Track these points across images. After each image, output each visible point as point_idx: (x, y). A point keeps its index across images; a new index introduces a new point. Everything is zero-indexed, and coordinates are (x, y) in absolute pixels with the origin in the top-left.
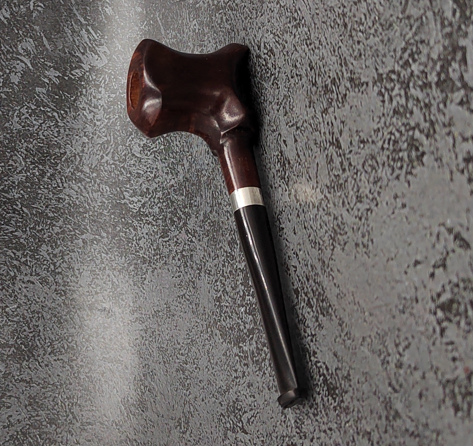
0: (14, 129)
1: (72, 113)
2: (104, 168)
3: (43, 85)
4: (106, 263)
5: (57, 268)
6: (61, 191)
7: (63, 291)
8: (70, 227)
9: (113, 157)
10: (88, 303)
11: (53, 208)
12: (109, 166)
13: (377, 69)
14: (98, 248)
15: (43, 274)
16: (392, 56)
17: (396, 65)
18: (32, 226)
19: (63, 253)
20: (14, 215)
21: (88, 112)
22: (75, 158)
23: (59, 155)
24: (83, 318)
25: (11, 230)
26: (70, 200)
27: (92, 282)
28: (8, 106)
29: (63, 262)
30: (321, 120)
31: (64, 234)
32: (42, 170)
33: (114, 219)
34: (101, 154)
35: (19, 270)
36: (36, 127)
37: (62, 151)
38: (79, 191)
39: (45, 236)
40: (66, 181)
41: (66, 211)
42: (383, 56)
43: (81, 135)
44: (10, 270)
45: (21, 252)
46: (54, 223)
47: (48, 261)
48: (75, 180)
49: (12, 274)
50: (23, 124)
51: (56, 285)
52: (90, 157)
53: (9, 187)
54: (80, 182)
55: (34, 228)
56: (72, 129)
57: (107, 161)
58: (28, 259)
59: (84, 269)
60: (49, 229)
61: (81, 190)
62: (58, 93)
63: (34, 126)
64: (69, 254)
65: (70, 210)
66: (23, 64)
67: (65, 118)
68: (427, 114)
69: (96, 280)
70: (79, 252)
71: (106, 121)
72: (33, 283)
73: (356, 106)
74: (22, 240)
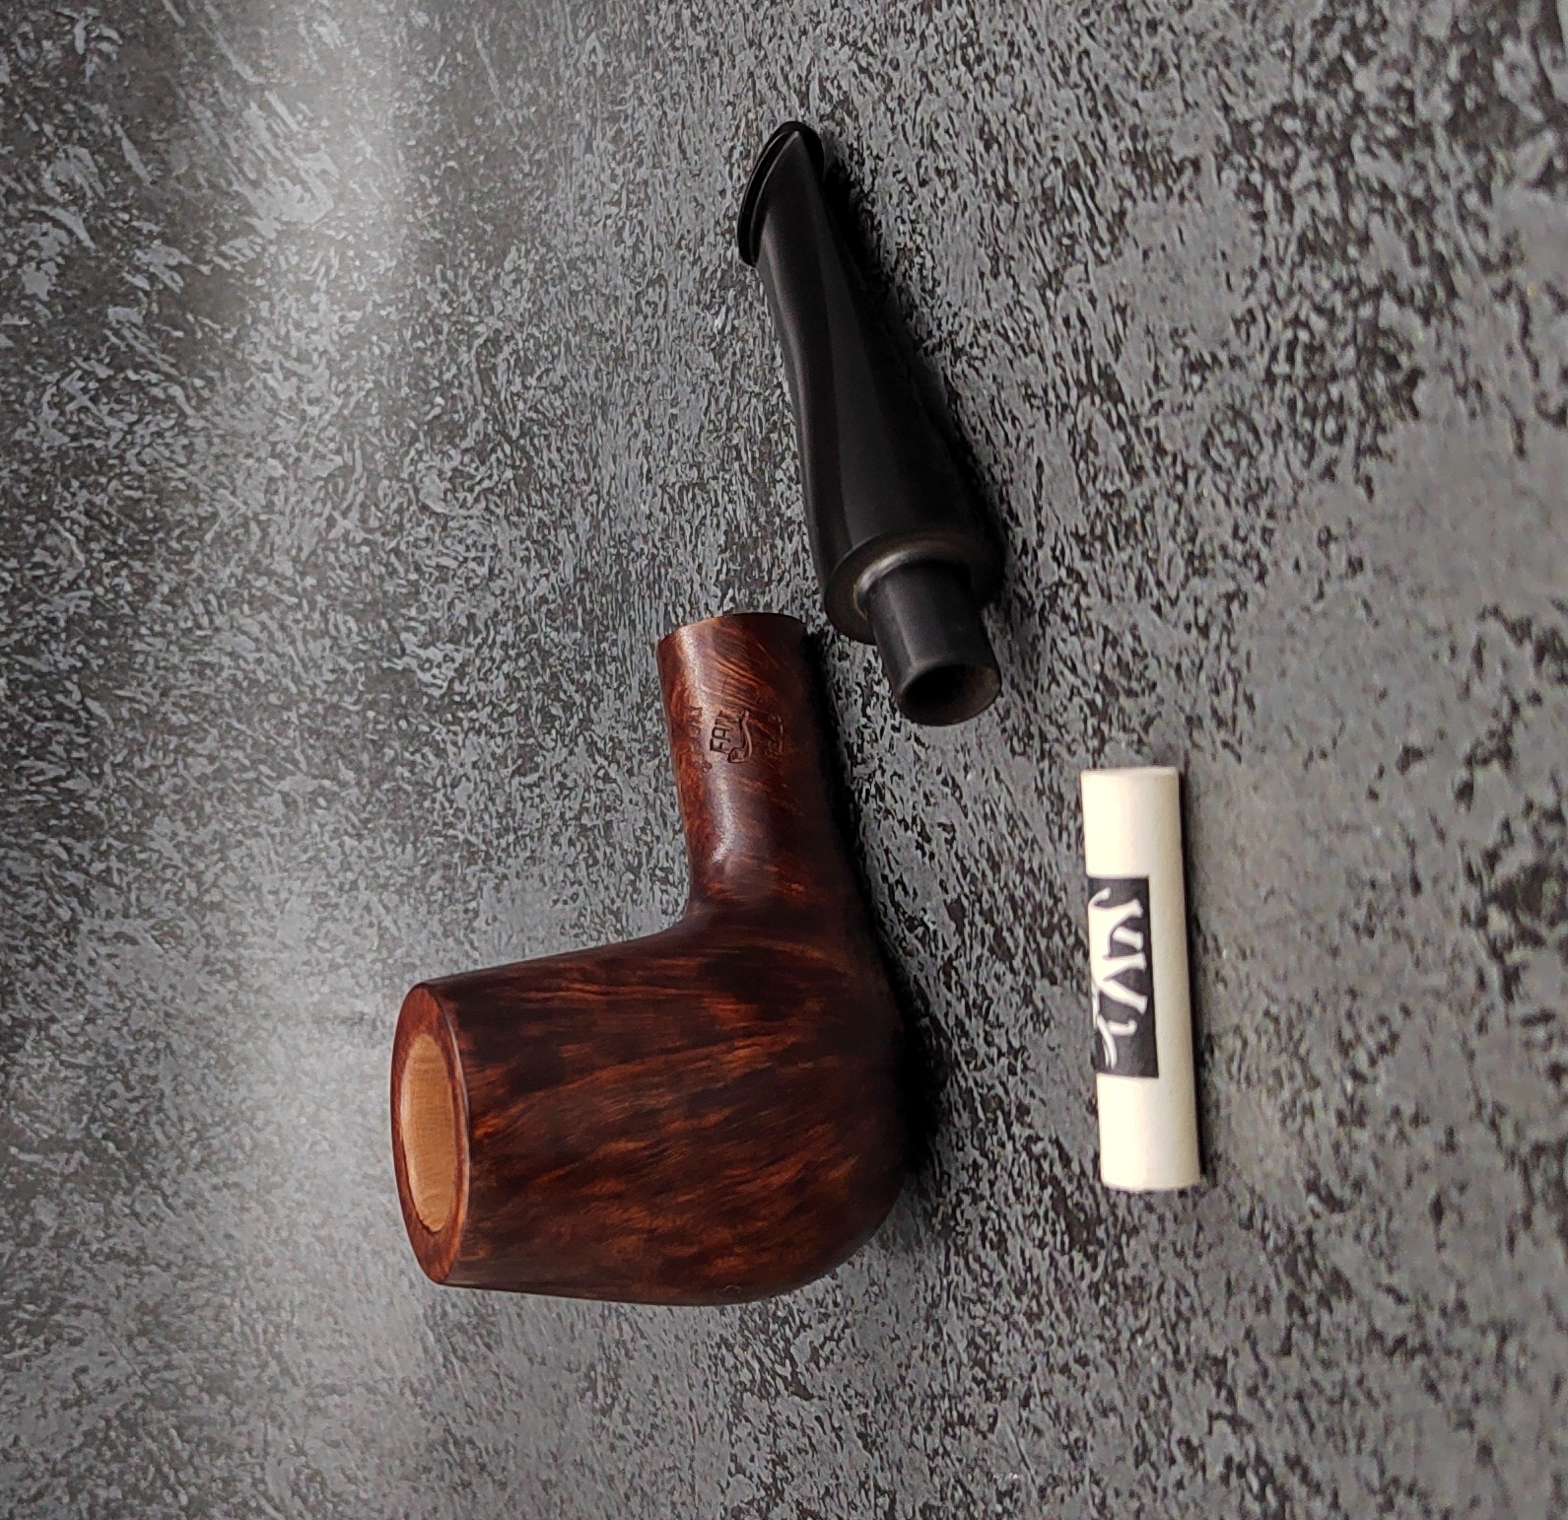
0: (45, 446)
1: (231, 384)
2: (337, 558)
3: (129, 298)
4: (357, 868)
5: (207, 891)
6: (205, 641)
7: (231, 963)
8: (237, 754)
9: (363, 521)
10: (309, 1000)
11: (183, 696)
12: (352, 550)
13: (1226, 109)
14: (330, 818)
15: (165, 910)
16: (1281, 55)
17: (1298, 80)
18: (119, 759)
19: (223, 841)
20: (56, 725)
21: (280, 377)
22: (247, 532)
23: (195, 523)
24: (296, 1048)
25: (51, 775)
26: (238, 668)
27: (317, 930)
28: (22, 373)
29: (224, 871)
30: (1040, 312)
31: (223, 780)
32: (143, 576)
33: (377, 722)
34: (326, 513)
35: (85, 901)
36: (116, 437)
37: (204, 510)
38: (264, 637)
39: (163, 789)
40: (220, 606)
41: (228, 706)
42: (1248, 60)
43: (263, 454)
44: (58, 904)
45: (89, 843)
46: (191, 744)
47: (176, 867)
48: (250, 603)
49: (65, 914)
50: (72, 430)
51: (208, 945)
52: (292, 525)
53: (38, 637)
54: (266, 607)
55: (125, 765)
56: (235, 434)
57: (346, 536)
58: (114, 863)
59: (291, 892)
60: (175, 764)
61: (271, 635)
62: (180, 321)
63: (108, 435)
64: (240, 843)
65: (239, 700)
66: (63, 235)
67: (207, 401)
68: (1421, 236)
69: (329, 925)
70: (272, 836)
71: (338, 402)
72: (133, 941)
73: (1163, 248)
74: (90, 806)
